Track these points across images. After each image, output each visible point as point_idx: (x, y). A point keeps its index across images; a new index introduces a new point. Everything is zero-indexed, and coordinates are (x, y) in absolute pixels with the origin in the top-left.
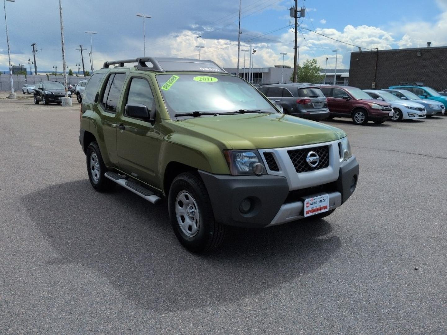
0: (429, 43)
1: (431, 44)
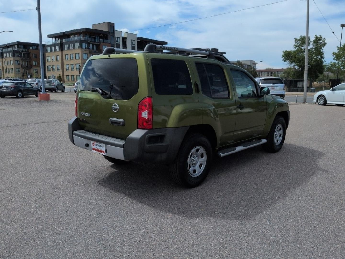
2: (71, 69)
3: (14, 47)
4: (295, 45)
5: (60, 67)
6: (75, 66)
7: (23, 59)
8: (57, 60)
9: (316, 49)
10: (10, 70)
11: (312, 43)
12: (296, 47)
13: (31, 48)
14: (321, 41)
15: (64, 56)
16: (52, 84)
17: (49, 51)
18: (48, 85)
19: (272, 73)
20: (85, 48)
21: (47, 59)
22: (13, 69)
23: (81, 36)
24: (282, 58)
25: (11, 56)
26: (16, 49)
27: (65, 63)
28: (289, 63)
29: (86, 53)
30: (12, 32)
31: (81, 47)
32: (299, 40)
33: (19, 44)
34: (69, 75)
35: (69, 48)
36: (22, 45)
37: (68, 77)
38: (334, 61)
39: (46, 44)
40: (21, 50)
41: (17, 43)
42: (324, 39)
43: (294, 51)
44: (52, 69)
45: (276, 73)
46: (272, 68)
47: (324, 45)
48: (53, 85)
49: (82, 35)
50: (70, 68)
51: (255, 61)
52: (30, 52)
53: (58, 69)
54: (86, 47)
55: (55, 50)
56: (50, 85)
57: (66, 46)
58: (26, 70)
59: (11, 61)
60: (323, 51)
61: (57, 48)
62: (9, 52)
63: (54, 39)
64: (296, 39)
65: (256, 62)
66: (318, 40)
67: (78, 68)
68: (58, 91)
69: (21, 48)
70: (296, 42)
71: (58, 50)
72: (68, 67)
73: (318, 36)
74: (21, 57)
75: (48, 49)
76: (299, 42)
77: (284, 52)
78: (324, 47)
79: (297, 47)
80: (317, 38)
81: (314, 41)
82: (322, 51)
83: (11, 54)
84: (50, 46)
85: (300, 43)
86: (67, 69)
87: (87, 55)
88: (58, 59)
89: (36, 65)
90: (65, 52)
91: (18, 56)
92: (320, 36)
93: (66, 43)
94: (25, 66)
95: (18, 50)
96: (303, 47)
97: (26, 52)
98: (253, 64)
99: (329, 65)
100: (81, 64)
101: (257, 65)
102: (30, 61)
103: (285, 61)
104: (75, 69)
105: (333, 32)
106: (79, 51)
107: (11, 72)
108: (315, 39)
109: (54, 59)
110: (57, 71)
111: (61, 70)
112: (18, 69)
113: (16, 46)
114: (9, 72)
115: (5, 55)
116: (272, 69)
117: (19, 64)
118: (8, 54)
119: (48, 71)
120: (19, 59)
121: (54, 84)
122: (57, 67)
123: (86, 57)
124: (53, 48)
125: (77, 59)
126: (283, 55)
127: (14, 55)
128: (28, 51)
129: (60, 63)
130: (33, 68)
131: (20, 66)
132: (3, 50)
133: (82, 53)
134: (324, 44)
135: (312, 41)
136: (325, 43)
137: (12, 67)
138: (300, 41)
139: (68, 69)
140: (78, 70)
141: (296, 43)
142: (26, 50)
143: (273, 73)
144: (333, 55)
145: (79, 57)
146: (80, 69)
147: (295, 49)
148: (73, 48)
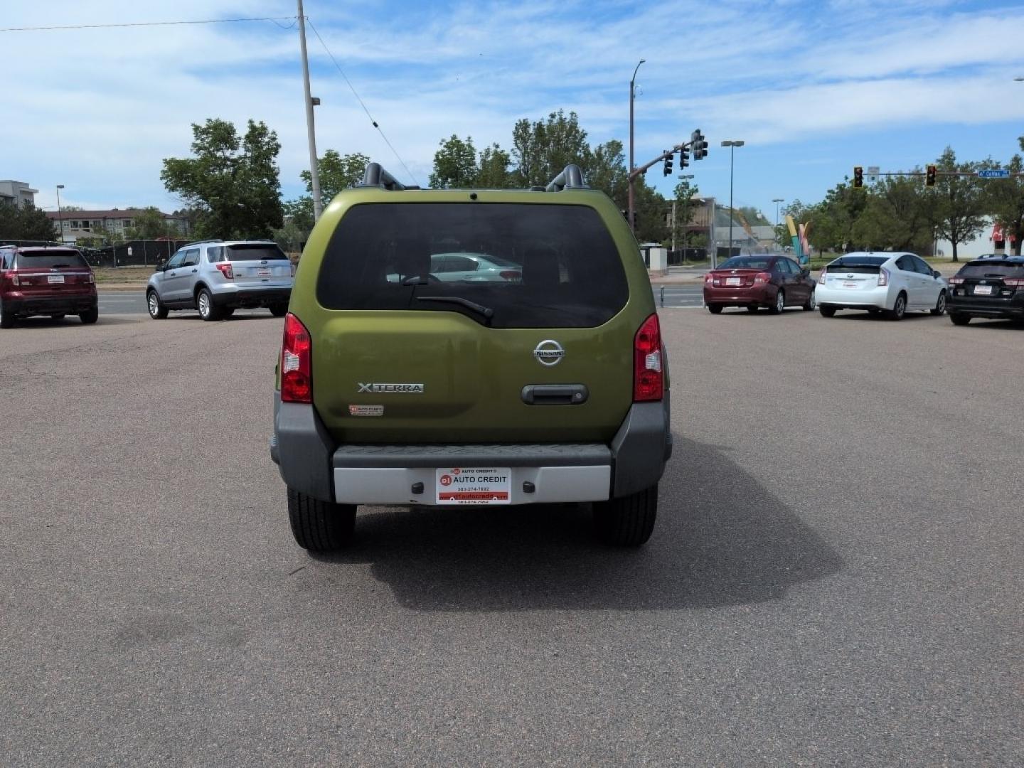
4: (195, 145)
9: (255, 160)
11: (242, 142)
12: (198, 150)
14: (266, 140)
19: (86, 224)
24: (161, 179)
28: (184, 196)
32: (205, 132)
38: (307, 195)
42: (274, 133)
43: (193, 161)
45: (99, 222)
46: (80, 207)
47: (275, 150)
51: (27, 185)
60: (276, 166)
64: (196, 128)
65: (31, 187)
66: (256, 134)
70: (197, 137)
73: (257, 124)
76: (205, 136)
77: (166, 162)
78: (275, 155)
79: (202, 152)
80: (253, 128)
81: (247, 137)
82: (272, 166)
85: (210, 139)
92: (261, 123)
96: (218, 150)
98: (23, 192)
99: (297, 205)
101: (36, 196)
103: (172, 189)
105: (375, 125)
108: (250, 132)
116: (83, 212)
126: (163, 172)
134: (275, 146)
135: (243, 137)
136: (278, 146)
138: (209, 133)
141: (197, 139)
143: (91, 223)
144: (303, 178)
147: (200, 157)
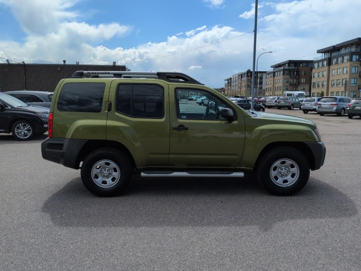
0: (64, 61)
1: (66, 62)
2: (337, 85)
3: (285, 66)
5: (325, 83)
6: (342, 82)
7: (291, 77)
8: (323, 76)
10: (279, 88)
13: (301, 65)
15: (331, 71)
16: (288, 101)
17: (316, 67)
18: (283, 102)
20: (355, 61)
21: (314, 75)
22: (282, 87)
23: (353, 48)
25: (281, 75)
26: (287, 68)
27: (331, 78)
29: (356, 66)
30: (272, 52)
31: (351, 60)
33: (290, 62)
34: (334, 91)
35: (337, 63)
36: (293, 63)
37: (332, 93)
39: (314, 60)
40: (291, 68)
41: (288, 62)
44: (317, 86)
48: (288, 103)
49: (353, 46)
50: (335, 84)
52: (300, 70)
53: (323, 85)
54: (356, 59)
55: (323, 65)
56: (285, 103)
57: (334, 61)
58: (294, 87)
59: (281, 80)
61: (325, 63)
62: (280, 71)
63: (323, 54)
67: (344, 83)
68: (294, 108)
69: (291, 66)
71: (325, 65)
72: (334, 83)
74: (290, 75)
75: (316, 65)
83: (282, 72)
84: (318, 62)
86: (332, 85)
87: (357, 68)
88: (325, 75)
89: (304, 82)
90: (332, 67)
91: (288, 74)
93: (335, 57)
94: (293, 84)
95: (289, 68)
97: (296, 69)
100: (348, 79)
102: (298, 79)
104: (341, 84)
106: (348, 64)
107: (280, 90)
109: (321, 74)
110: (322, 87)
111: (326, 87)
112: (286, 86)
113: (287, 65)
114: (278, 90)
115: (276, 74)
117: (287, 82)
118: (279, 73)
119: (313, 88)
120: (288, 77)
121: (290, 102)
122: (323, 83)
123: (355, 70)
124: (321, 64)
125: (344, 73)
127: (284, 74)
128: (298, 69)
129: (325, 79)
130: (301, 85)
131: (288, 84)
132: (276, 69)
133: (351, 67)
137: (281, 85)
139: (334, 85)
140: (344, 85)
142: (296, 68)
145: (347, 71)
146: (346, 85)
148: (341, 62)
